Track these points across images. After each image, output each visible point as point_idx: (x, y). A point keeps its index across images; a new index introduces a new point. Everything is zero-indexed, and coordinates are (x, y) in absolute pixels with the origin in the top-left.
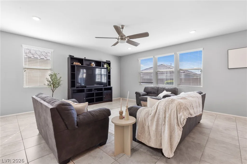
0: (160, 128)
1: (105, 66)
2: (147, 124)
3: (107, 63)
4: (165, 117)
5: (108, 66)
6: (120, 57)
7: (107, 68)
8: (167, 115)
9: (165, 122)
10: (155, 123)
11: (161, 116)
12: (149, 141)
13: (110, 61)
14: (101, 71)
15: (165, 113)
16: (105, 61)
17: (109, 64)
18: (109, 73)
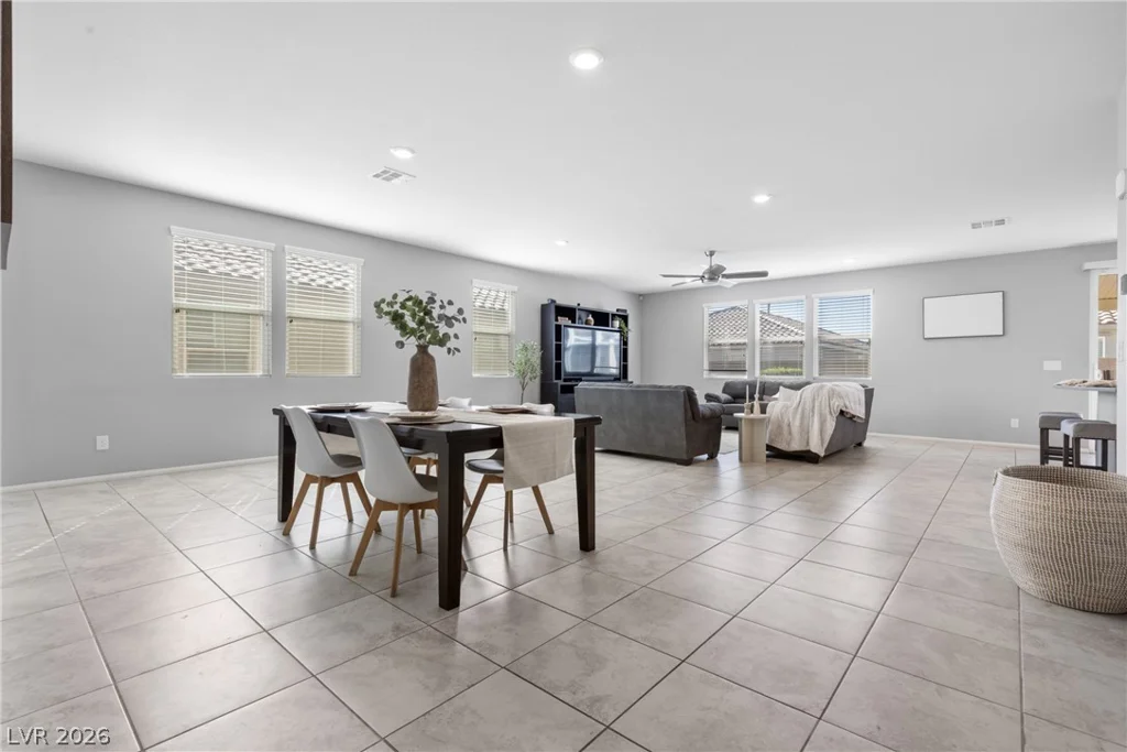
0: (806, 422)
1: (617, 323)
2: (786, 421)
3: (620, 316)
4: (814, 407)
5: (623, 326)
6: (640, 295)
7: (620, 331)
8: (817, 404)
9: (813, 412)
10: (798, 416)
11: (807, 407)
12: (789, 444)
13: (625, 311)
14: (594, 336)
15: (814, 400)
16: (614, 311)
17: (625, 318)
18: (625, 343)
